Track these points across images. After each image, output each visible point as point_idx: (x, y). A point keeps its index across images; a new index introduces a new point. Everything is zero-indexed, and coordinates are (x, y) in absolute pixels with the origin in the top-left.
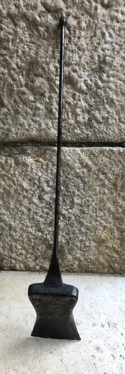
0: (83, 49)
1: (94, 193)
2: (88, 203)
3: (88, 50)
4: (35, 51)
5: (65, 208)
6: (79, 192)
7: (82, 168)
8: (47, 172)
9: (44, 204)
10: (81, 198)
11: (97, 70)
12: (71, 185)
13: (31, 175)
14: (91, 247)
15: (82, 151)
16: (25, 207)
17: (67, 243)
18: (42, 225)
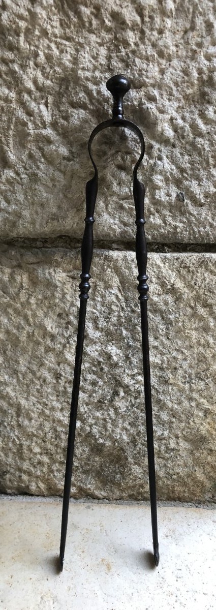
0: (169, 55)
1: (187, 343)
2: (174, 364)
3: (178, 57)
4: (71, 56)
5: (130, 372)
6: (157, 342)
7: (162, 294)
8: (93, 300)
10: (162, 354)
11: (196, 98)
13: (62, 305)
14: (179, 451)
15: (165, 260)
16: (50, 370)
17: (131, 442)
18: (83, 406)
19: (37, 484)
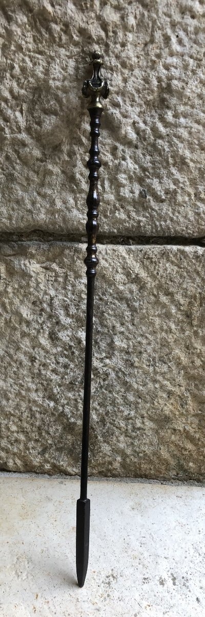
1: (151, 329)
2: (139, 348)
6: (123, 327)
7: (128, 283)
8: (65, 289)
9: (59, 349)
10: (128, 339)
12: (109, 314)
13: (36, 293)
14: (145, 430)
15: (129, 252)
16: (25, 353)
17: (100, 421)
18: (56, 387)
19: (14, 461)
